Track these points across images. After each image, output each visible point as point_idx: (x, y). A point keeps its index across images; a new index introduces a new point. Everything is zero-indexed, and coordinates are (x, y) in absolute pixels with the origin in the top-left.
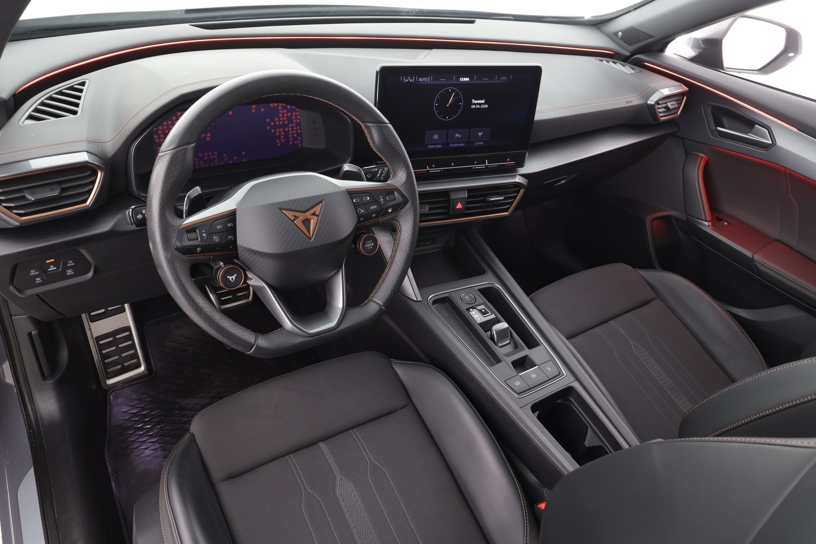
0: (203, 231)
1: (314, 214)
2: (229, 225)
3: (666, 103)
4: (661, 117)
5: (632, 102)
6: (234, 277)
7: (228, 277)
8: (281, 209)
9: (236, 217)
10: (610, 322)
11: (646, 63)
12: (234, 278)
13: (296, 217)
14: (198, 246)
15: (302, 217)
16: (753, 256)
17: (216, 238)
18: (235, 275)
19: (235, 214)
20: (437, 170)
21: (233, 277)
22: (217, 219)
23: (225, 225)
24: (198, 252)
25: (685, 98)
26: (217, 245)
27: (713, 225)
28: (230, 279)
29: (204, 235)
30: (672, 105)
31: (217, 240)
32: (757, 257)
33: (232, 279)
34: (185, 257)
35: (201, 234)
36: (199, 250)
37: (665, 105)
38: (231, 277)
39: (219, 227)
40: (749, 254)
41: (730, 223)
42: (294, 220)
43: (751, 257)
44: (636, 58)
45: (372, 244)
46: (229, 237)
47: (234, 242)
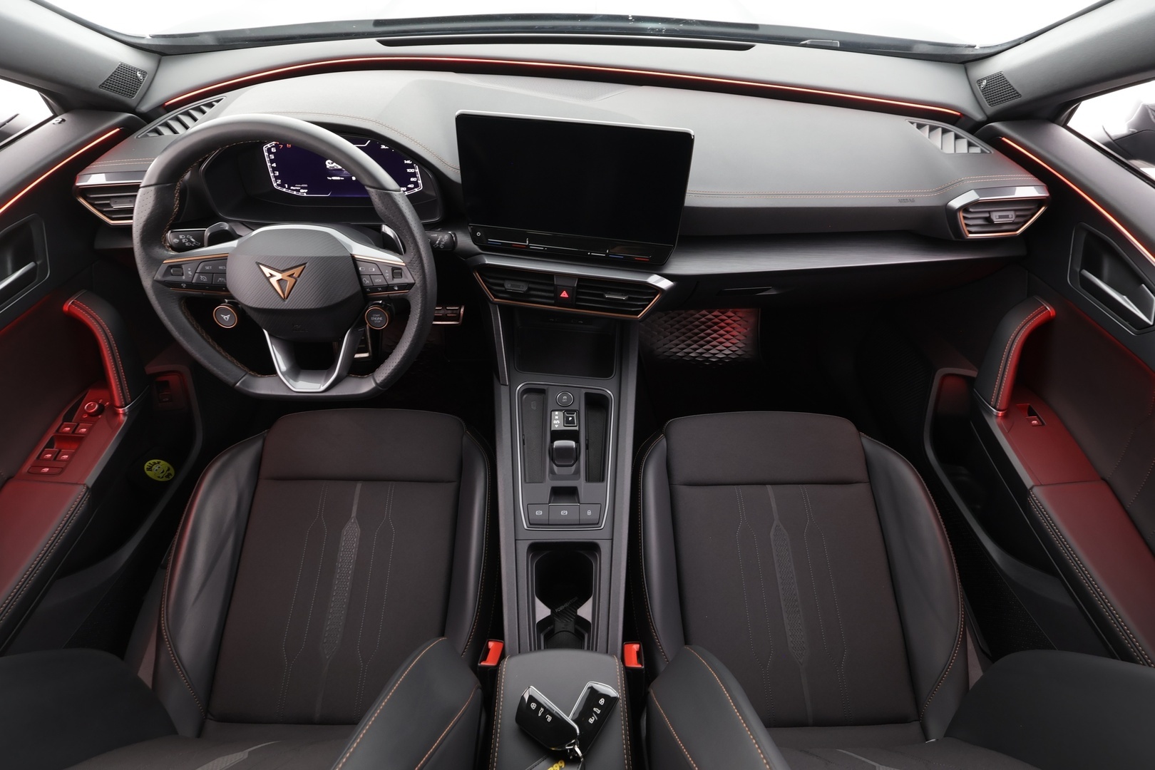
1: (291, 276)
3: (989, 212)
4: (970, 232)
5: (913, 201)
6: (228, 317)
7: (222, 316)
10: (769, 487)
11: (1004, 139)
13: (272, 276)
14: (184, 282)
15: (279, 276)
16: (1031, 488)
17: (204, 278)
19: (227, 259)
20: (540, 247)
22: (207, 260)
23: (215, 267)
24: (184, 287)
25: (1043, 209)
26: (205, 284)
27: (1005, 417)
29: (190, 273)
30: (1000, 217)
31: (205, 280)
32: (1039, 494)
34: (171, 290)
37: (987, 215)
39: (208, 268)
40: (1028, 481)
41: (1043, 424)
42: (270, 277)
43: (1028, 488)
44: (991, 127)
45: (381, 319)
47: (225, 285)
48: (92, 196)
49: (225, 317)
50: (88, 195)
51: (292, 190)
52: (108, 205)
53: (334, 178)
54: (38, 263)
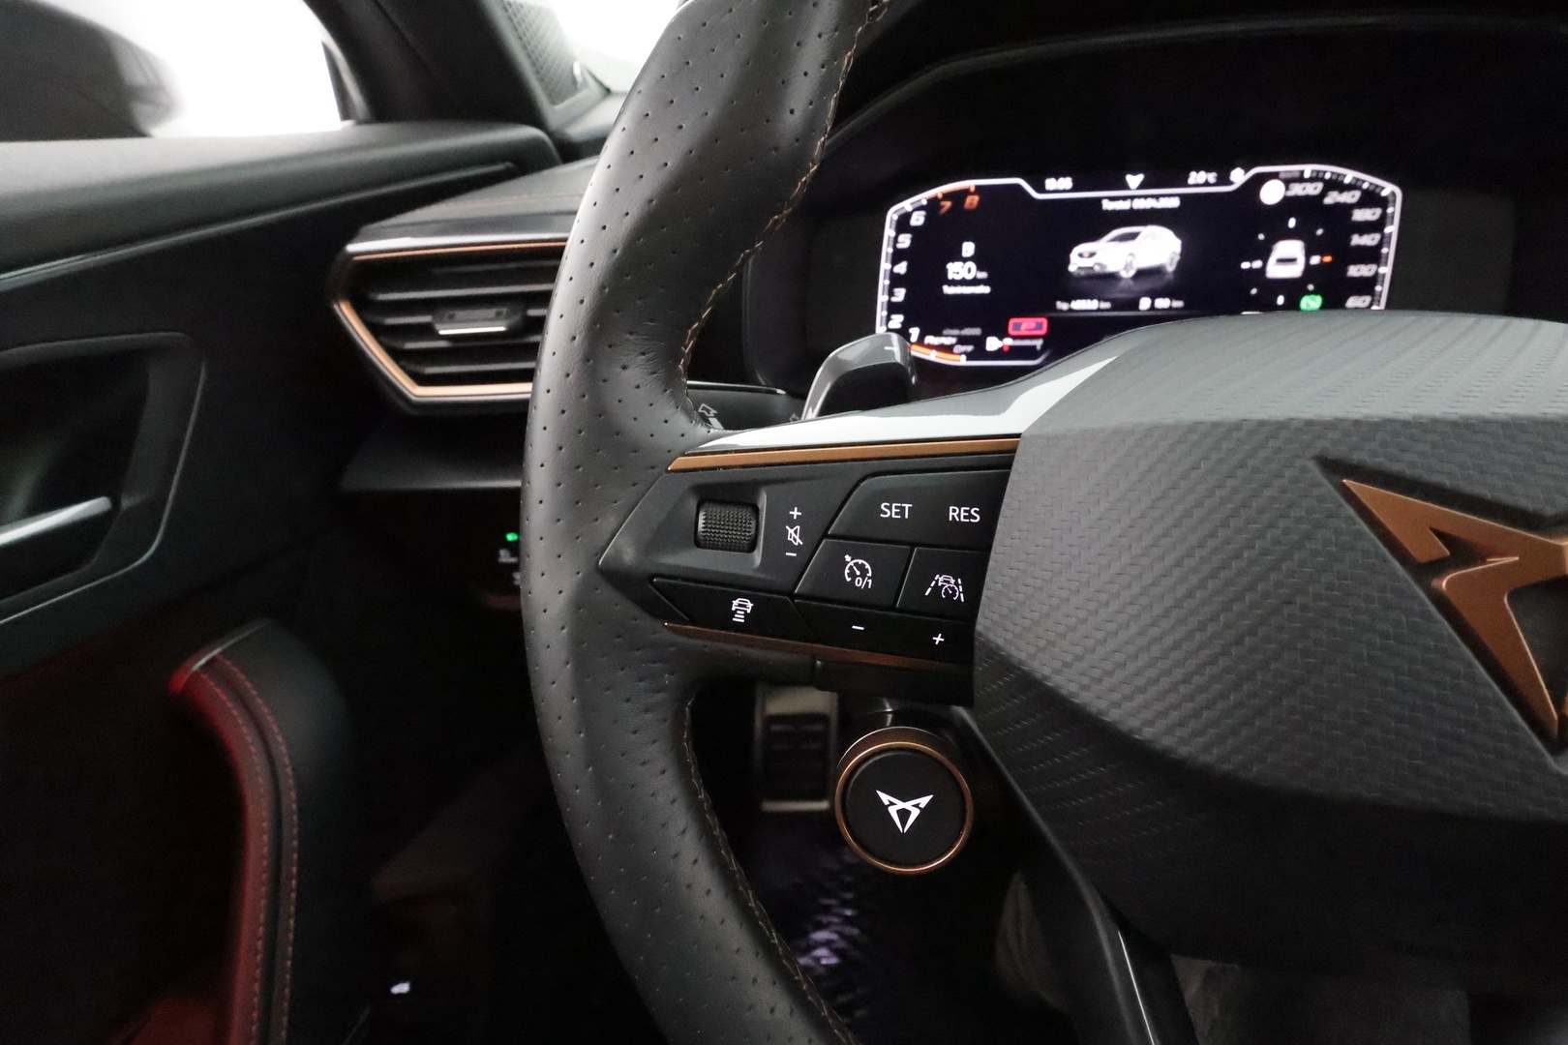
0: (795, 513)
2: (956, 513)
6: (915, 806)
7: (885, 798)
8: (1335, 467)
9: (1005, 478)
12: (915, 813)
14: (744, 587)
15: (1515, 554)
17: (858, 572)
18: (924, 801)
19: (1009, 465)
21: (908, 805)
22: (889, 465)
23: (931, 508)
24: (739, 618)
26: (856, 603)
28: (893, 811)
29: (794, 535)
31: (859, 583)
33: (904, 814)
34: (663, 631)
35: (779, 520)
36: (741, 608)
38: (900, 805)
39: (890, 511)
42: (1438, 567)
46: (940, 579)
47: (962, 617)
48: (383, 297)
49: (894, 806)
50: (372, 295)
51: (931, 347)
52: (427, 331)
53: (1079, 305)
54: (126, 502)
